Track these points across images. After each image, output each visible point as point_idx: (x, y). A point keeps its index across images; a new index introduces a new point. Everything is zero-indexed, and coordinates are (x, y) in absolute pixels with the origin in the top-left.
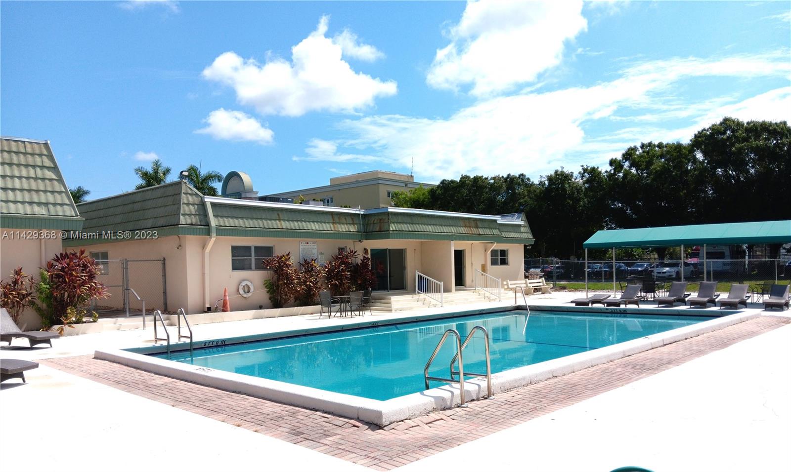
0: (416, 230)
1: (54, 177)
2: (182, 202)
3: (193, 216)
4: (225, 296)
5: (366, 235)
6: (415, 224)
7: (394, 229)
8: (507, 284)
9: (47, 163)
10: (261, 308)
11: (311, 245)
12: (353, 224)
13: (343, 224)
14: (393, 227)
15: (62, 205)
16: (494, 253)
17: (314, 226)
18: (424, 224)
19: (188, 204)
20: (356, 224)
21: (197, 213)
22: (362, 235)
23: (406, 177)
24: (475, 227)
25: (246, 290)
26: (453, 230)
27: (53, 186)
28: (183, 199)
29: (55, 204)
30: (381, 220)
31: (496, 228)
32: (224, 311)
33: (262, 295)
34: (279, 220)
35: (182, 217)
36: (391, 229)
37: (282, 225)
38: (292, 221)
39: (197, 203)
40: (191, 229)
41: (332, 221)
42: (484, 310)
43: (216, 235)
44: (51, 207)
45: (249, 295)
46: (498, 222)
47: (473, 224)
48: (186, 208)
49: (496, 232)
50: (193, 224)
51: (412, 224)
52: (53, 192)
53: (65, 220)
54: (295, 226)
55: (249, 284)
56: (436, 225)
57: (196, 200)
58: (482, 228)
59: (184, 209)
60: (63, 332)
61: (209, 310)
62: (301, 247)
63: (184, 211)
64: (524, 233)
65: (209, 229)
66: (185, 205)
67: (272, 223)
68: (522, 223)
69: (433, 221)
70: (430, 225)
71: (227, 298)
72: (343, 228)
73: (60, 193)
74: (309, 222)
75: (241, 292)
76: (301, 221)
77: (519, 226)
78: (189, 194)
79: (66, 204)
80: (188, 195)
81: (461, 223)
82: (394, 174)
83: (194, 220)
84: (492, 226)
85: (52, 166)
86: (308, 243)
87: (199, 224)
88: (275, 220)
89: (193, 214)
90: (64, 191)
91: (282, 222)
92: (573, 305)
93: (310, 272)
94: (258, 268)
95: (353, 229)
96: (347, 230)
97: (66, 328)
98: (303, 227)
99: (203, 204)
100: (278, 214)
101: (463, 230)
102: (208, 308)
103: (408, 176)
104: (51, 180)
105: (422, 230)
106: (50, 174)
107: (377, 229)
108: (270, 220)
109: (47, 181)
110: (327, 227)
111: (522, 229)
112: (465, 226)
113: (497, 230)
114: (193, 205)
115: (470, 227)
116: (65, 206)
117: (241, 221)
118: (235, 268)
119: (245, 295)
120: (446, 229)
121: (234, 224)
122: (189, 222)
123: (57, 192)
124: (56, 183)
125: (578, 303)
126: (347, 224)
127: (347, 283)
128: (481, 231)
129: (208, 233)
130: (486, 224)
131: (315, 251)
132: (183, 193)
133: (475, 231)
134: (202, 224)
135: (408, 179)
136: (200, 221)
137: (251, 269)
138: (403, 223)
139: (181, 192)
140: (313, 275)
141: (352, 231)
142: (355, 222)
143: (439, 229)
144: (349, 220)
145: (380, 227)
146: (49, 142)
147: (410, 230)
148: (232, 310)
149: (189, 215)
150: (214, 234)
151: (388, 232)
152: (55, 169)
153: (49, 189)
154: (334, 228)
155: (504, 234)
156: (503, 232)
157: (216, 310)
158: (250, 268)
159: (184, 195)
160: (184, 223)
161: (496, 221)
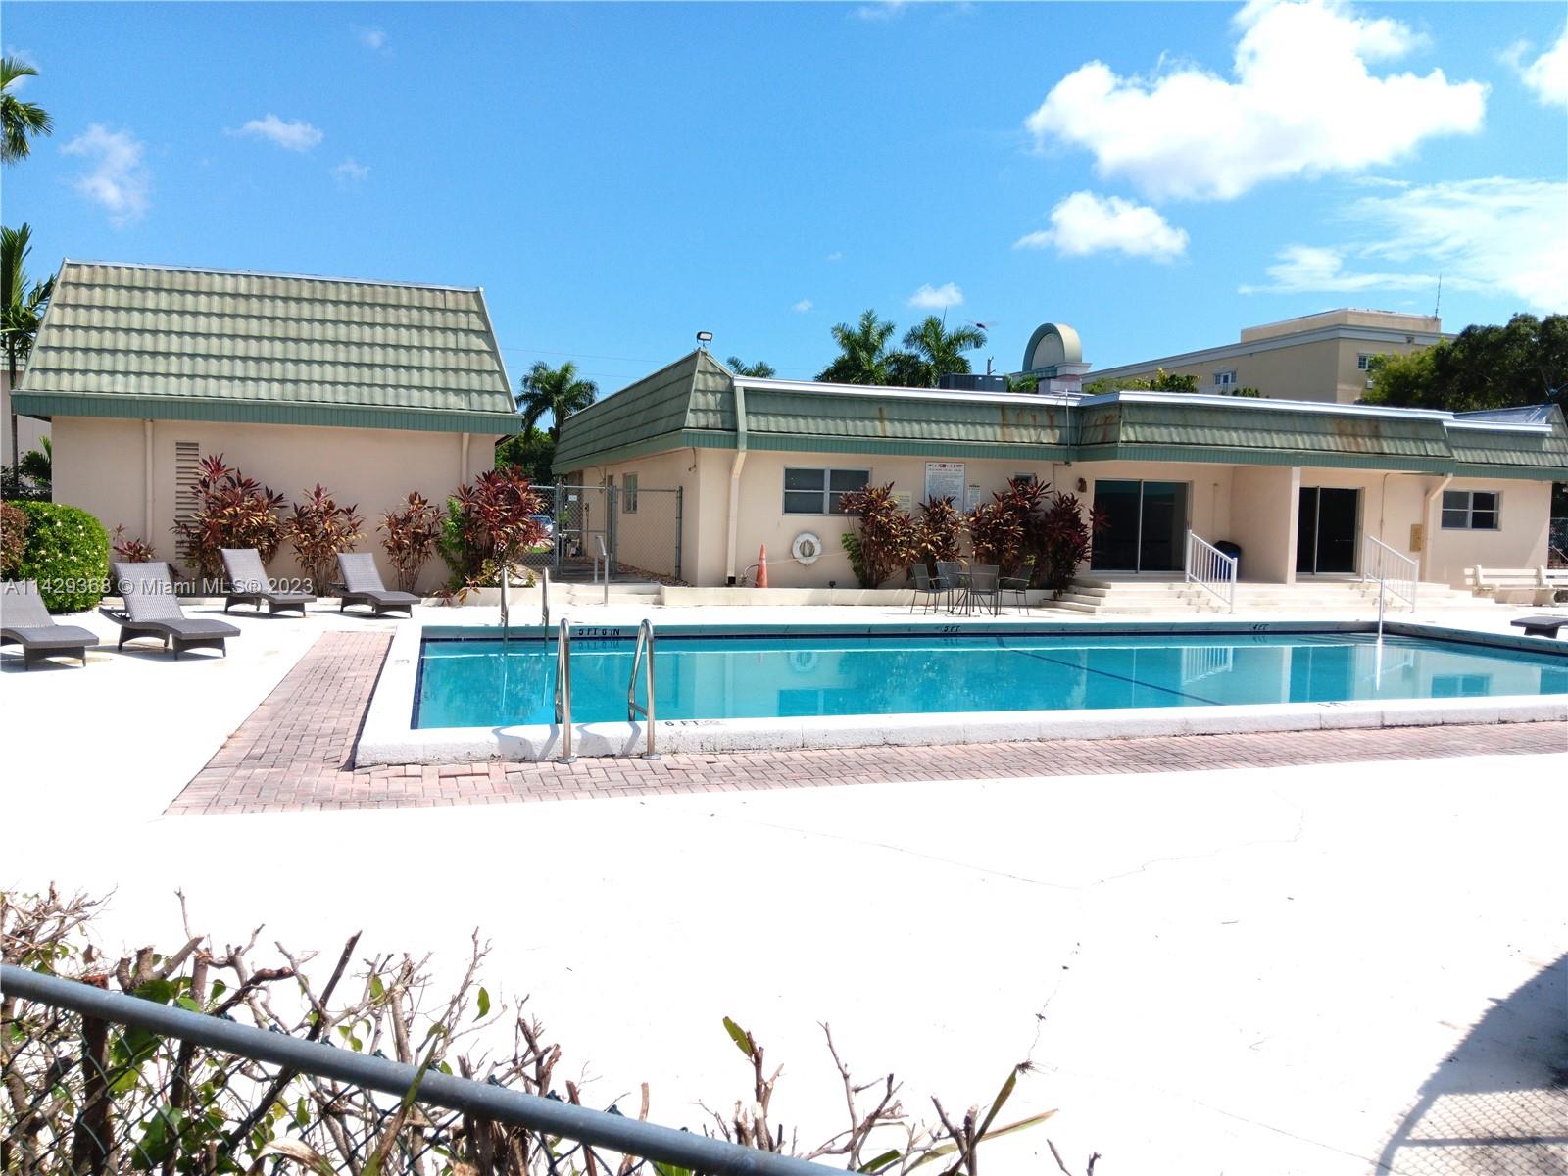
0: (1193, 440)
1: (485, 347)
2: (694, 388)
3: (711, 414)
4: (761, 559)
5: (1078, 451)
6: (1193, 427)
7: (1133, 438)
8: (1475, 576)
9: (477, 324)
10: (832, 585)
11: (950, 470)
12: (1052, 427)
13: (1026, 427)
14: (1127, 434)
15: (491, 393)
16: (1450, 498)
17: (956, 433)
18: (1219, 428)
19: (704, 392)
20: (1059, 427)
21: (719, 408)
22: (1067, 450)
23: (1421, 323)
24: (1370, 437)
25: (807, 552)
26: (1302, 442)
27: (481, 362)
28: (697, 384)
29: (481, 392)
30: (1107, 418)
31: (1436, 440)
32: (756, 586)
33: (840, 562)
34: (881, 420)
35: (690, 415)
36: (1123, 438)
37: (884, 431)
38: (910, 421)
39: (721, 389)
40: (705, 437)
41: (999, 420)
42: (1266, 625)
43: (748, 448)
44: (475, 396)
45: (812, 560)
46: (1445, 424)
47: (1365, 428)
48: (700, 398)
49: (1432, 449)
50: (710, 426)
51: (1185, 427)
52: (479, 372)
53: (493, 418)
54: (912, 432)
55: (813, 539)
56: (1253, 430)
57: (721, 384)
58: (1392, 438)
59: (696, 400)
60: (464, 599)
61: (731, 582)
62: (929, 473)
63: (696, 404)
64: (1552, 453)
65: (736, 436)
66: (699, 394)
67: (865, 426)
68: (1548, 429)
69: (1247, 421)
70: (1236, 429)
71: (765, 562)
72: (1024, 436)
73: (491, 373)
74: (946, 423)
75: (797, 553)
76: (928, 422)
77: (1541, 436)
78: (710, 374)
79: (499, 392)
80: (708, 376)
81: (1330, 427)
82: (1389, 316)
83: (713, 420)
84: (1424, 433)
85: (484, 329)
86: (944, 466)
87: (720, 427)
88: (872, 419)
89: (711, 410)
90: (498, 370)
91: (887, 423)
92: (1520, 632)
93: (936, 523)
94: (835, 510)
95: (1047, 437)
96: (1034, 439)
97: (471, 592)
98: (931, 433)
99: (731, 391)
100: (880, 409)
101: (1331, 443)
102: (730, 578)
103: (1425, 320)
104: (479, 352)
105: (1210, 442)
106: (479, 343)
107: (1099, 439)
108: (862, 419)
109: (473, 355)
110: (987, 434)
111: (1547, 445)
112: (1340, 434)
113: (1441, 444)
114: (714, 392)
115: (1355, 436)
116: (497, 396)
117: (801, 422)
118: (789, 508)
119: (804, 561)
120: (1278, 440)
121: (788, 427)
122: (702, 423)
123: (487, 372)
124: (486, 357)
125: (1532, 629)
126: (1035, 427)
127: (1013, 548)
128: (1387, 447)
129: (734, 444)
130: (1405, 430)
131: (958, 482)
132: (699, 372)
133: (1368, 445)
134: (727, 427)
135: (1427, 327)
136: (723, 423)
137: (821, 512)
138: (1159, 425)
139: (694, 370)
140: (940, 528)
141: (1044, 441)
142: (1056, 424)
143: (1258, 440)
144: (1043, 419)
145: (1105, 436)
146: (481, 290)
147: (1177, 440)
148: (770, 585)
149: (705, 411)
150: (743, 446)
151: (1114, 445)
152: (487, 334)
153: (475, 367)
154: (1003, 435)
155: (1459, 455)
156: (1456, 448)
157: (743, 584)
158: (819, 510)
159: (700, 376)
160: (691, 426)
161: (1438, 423)
